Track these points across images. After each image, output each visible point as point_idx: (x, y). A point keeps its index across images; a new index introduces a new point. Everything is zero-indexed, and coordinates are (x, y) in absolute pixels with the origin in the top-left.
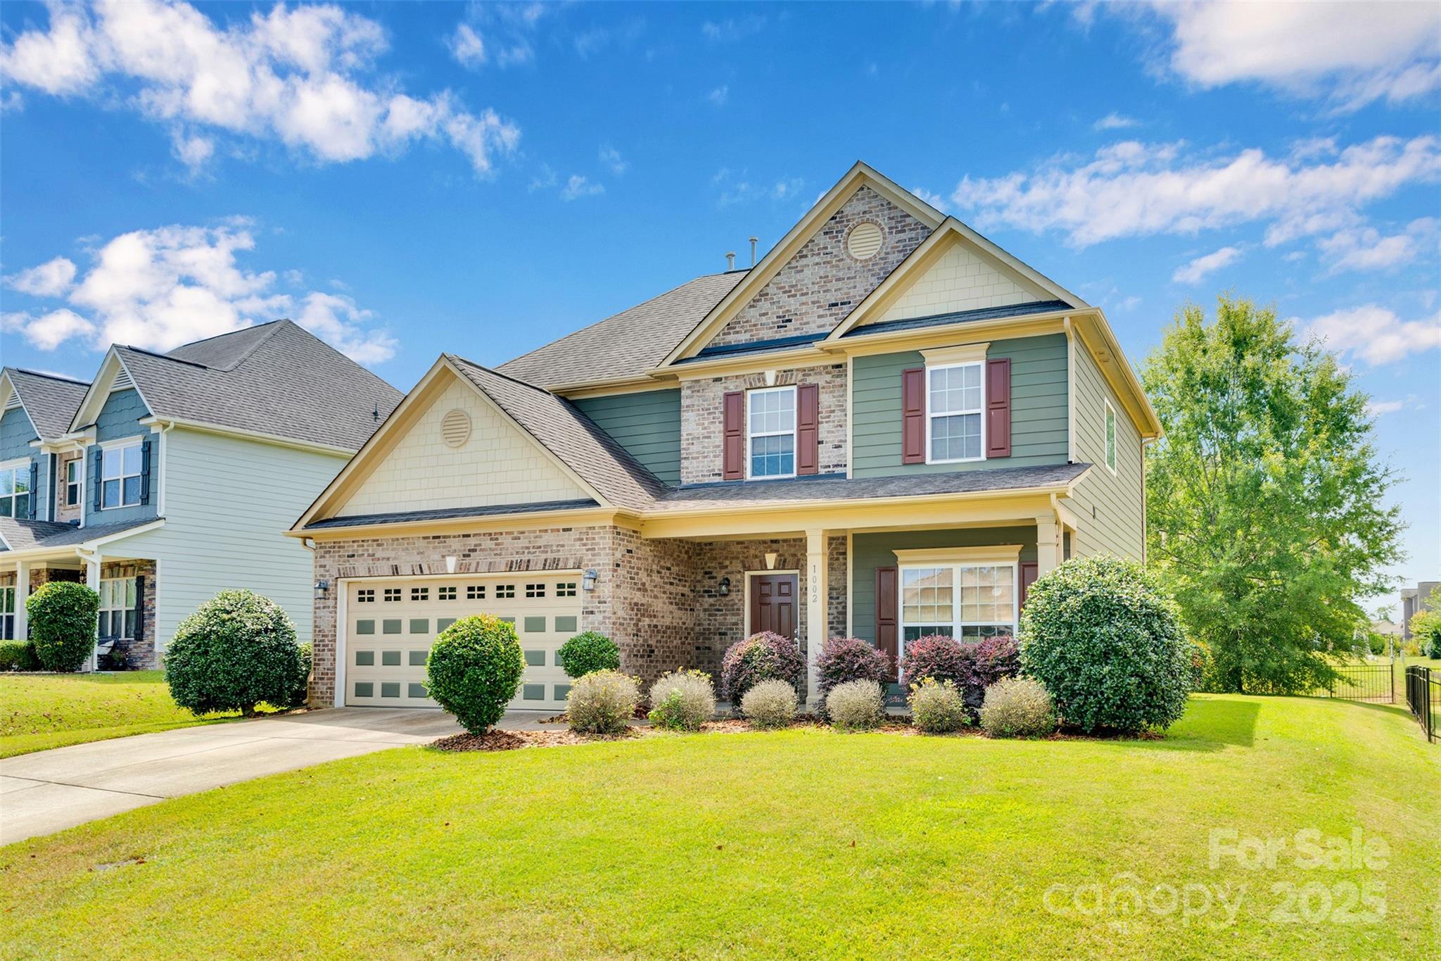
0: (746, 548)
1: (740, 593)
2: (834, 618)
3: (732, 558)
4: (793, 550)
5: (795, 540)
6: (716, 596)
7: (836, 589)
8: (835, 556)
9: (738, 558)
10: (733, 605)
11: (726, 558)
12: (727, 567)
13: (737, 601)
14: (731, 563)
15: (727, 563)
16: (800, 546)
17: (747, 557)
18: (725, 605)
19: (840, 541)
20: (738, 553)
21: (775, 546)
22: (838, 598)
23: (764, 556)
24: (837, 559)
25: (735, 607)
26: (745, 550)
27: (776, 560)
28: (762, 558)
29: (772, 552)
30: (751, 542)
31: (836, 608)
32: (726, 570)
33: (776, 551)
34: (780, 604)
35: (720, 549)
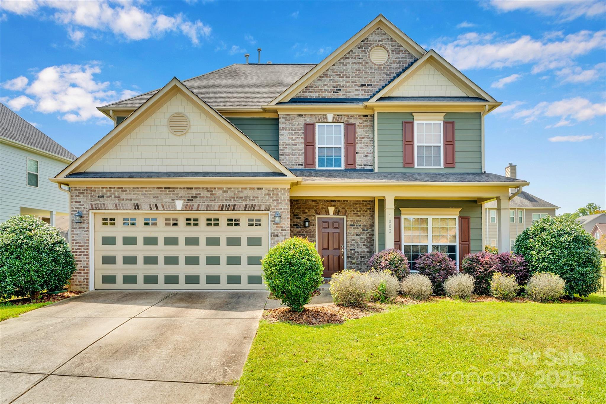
0: (317, 203)
1: (314, 226)
2: (365, 240)
3: (310, 208)
4: (343, 206)
5: (344, 201)
6: (301, 228)
7: (366, 226)
8: (365, 210)
9: (313, 208)
10: (310, 232)
11: (306, 208)
12: (307, 213)
13: (312, 230)
14: (309, 211)
15: (307, 211)
16: (347, 204)
17: (318, 208)
18: (306, 232)
19: (368, 202)
20: (313, 206)
21: (333, 203)
22: (367, 230)
23: (328, 208)
24: (366, 211)
25: (312, 233)
26: (317, 205)
27: (334, 210)
28: (326, 209)
29: (331, 206)
30: (320, 200)
31: (366, 235)
32: (306, 214)
33: (334, 206)
34: (334, 233)
35: (303, 203)
